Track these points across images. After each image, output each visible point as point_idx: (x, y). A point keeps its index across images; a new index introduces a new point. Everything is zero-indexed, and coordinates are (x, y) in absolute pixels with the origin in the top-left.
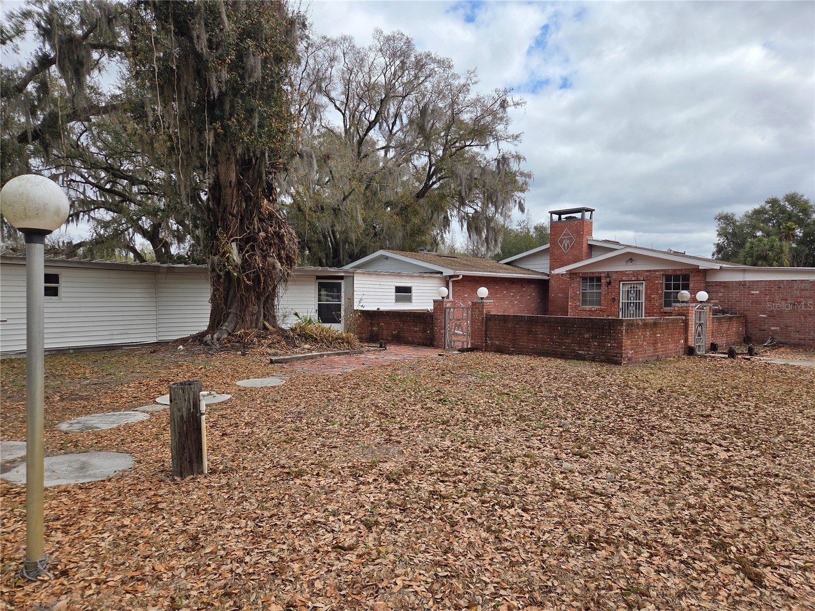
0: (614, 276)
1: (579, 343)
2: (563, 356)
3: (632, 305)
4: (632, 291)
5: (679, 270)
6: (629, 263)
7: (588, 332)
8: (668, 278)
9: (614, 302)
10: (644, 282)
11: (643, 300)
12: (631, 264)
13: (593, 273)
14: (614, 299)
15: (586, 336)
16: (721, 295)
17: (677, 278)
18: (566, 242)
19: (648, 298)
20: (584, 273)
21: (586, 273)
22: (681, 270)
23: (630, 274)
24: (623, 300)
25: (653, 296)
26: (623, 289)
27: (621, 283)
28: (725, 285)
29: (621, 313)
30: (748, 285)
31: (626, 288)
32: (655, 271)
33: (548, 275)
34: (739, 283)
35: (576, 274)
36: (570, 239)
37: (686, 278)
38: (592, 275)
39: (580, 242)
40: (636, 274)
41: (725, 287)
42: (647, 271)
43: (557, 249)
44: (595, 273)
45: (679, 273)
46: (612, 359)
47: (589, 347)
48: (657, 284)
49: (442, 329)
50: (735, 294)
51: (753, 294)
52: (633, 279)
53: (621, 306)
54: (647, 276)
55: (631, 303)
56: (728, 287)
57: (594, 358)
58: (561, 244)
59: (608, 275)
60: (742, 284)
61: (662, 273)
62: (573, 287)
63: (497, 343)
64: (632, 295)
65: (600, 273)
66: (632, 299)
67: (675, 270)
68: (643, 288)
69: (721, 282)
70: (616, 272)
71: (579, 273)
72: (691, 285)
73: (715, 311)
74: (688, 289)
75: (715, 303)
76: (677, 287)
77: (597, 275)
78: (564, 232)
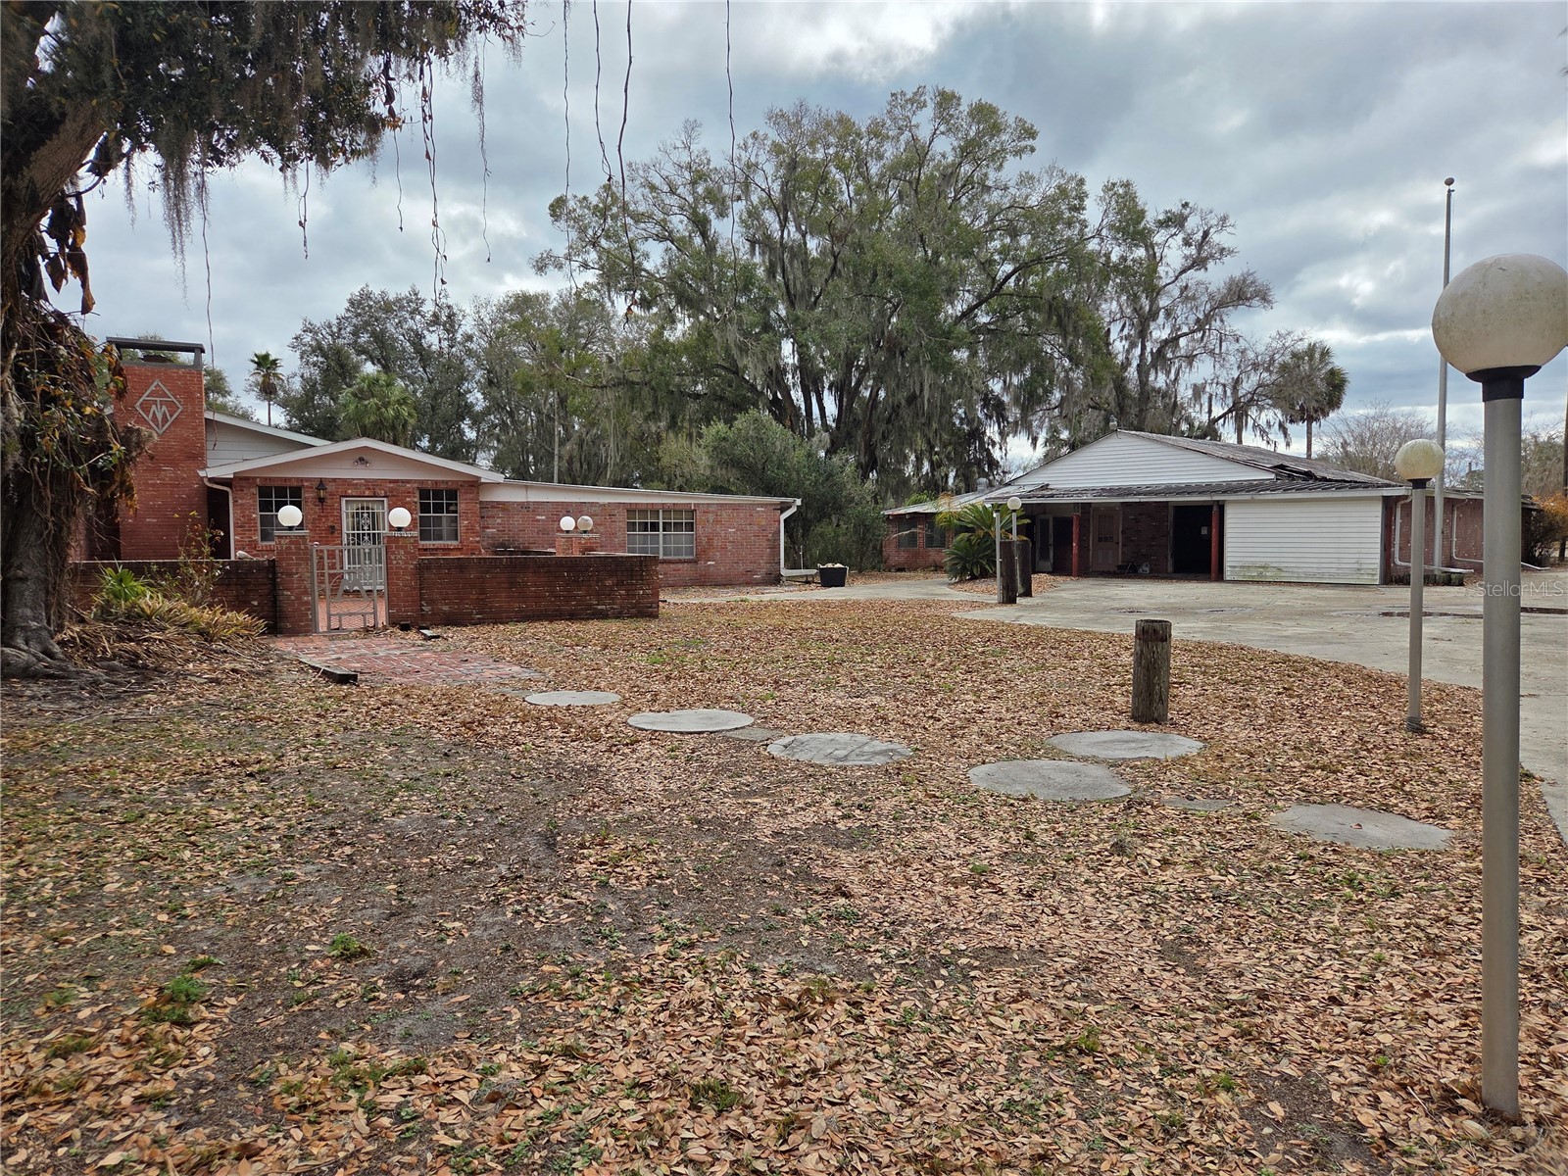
0: (330, 487)
1: (598, 594)
2: (572, 617)
3: (366, 538)
4: (365, 515)
5: (443, 482)
6: (360, 466)
7: (612, 576)
8: (424, 493)
9: (333, 533)
10: (385, 499)
11: (385, 529)
12: (363, 466)
13: (286, 479)
14: (333, 527)
15: (609, 583)
16: (499, 521)
17: (438, 494)
18: (159, 410)
20: (266, 479)
21: (270, 479)
22: (447, 482)
23: (361, 485)
24: (348, 529)
26: (346, 509)
27: (344, 500)
28: (504, 506)
29: (346, 553)
31: (354, 509)
32: (403, 481)
34: (521, 505)
35: (247, 479)
36: (171, 405)
37: (452, 495)
38: (283, 484)
40: (372, 484)
41: (503, 510)
42: (391, 481)
44: (290, 479)
45: (443, 486)
46: (646, 611)
47: (613, 599)
48: (409, 503)
49: (306, 593)
50: (517, 521)
51: (539, 520)
52: (367, 493)
53: (345, 541)
54: (391, 490)
55: (364, 534)
56: (508, 511)
57: (620, 613)
59: (321, 484)
60: (525, 506)
61: (416, 485)
62: (241, 504)
63: (446, 608)
64: (366, 521)
65: (302, 480)
66: (366, 528)
67: (436, 482)
68: (383, 510)
69: (498, 503)
70: (334, 480)
71: (254, 478)
72: (461, 506)
73: (493, 545)
74: (456, 512)
75: (492, 533)
76: (438, 508)
77: (295, 484)
78: (152, 388)
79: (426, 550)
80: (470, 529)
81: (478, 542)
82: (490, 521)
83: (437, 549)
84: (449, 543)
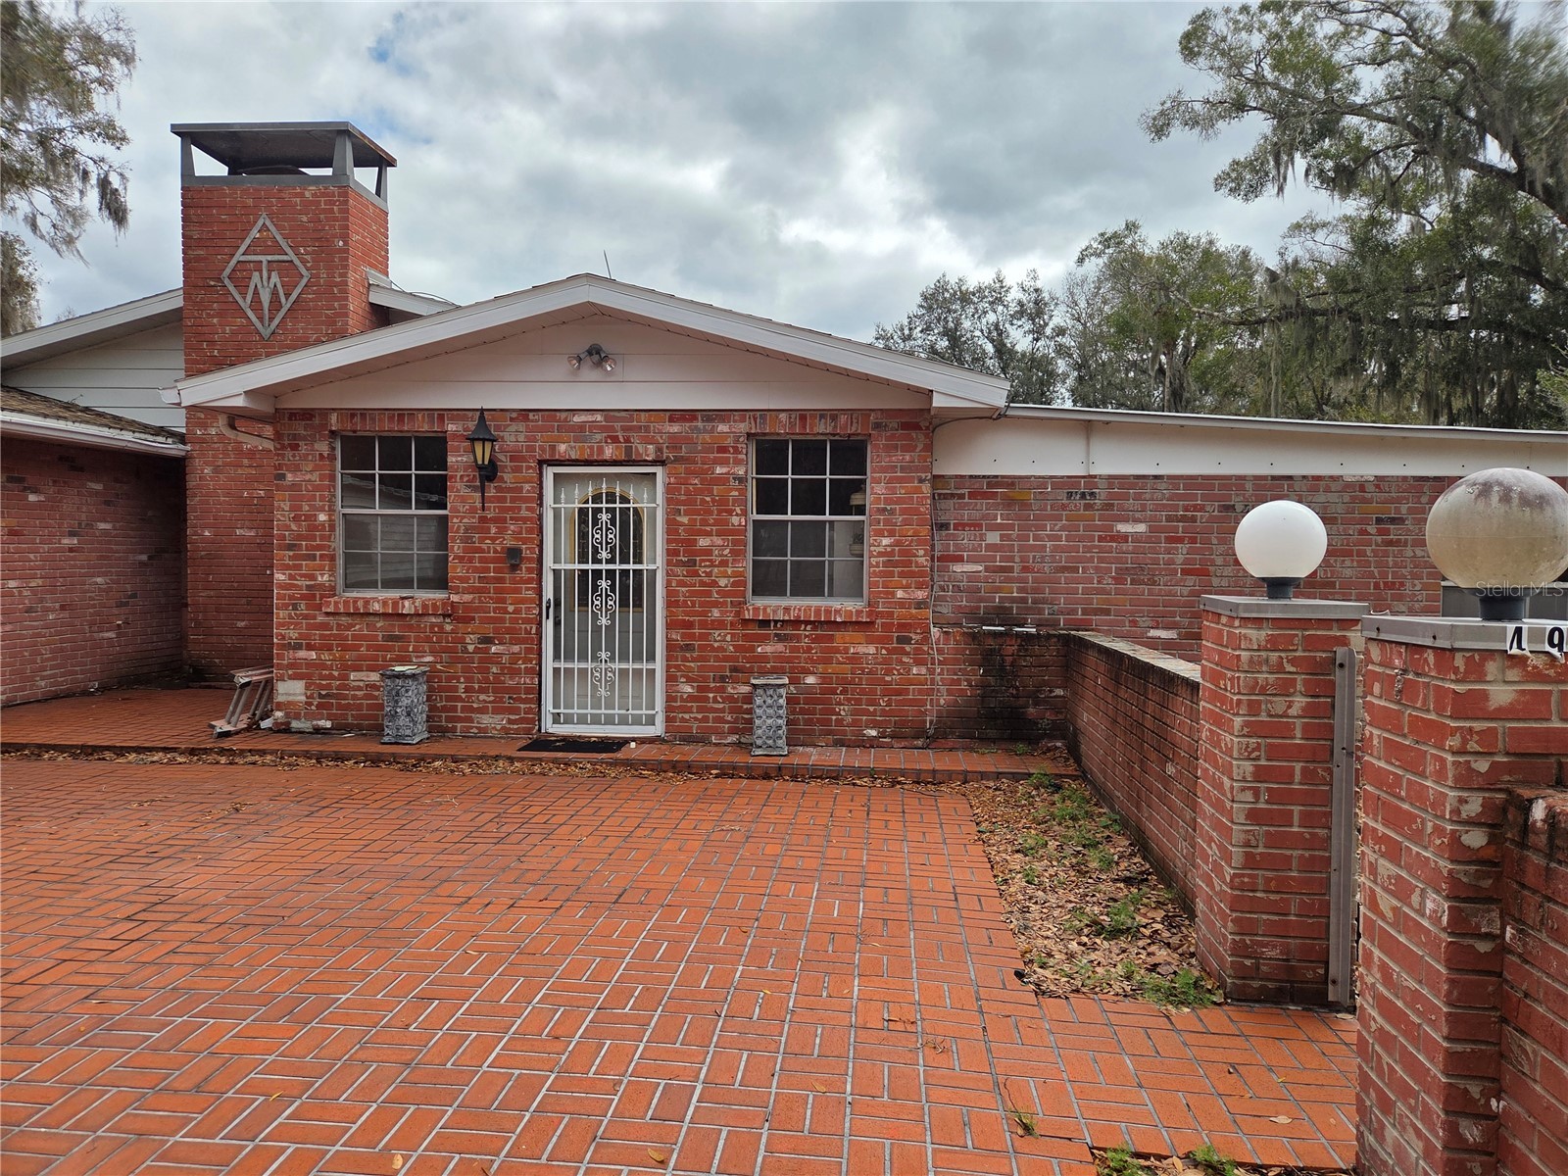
0: (513, 437)
3: (604, 584)
4: (604, 517)
5: (822, 414)
6: (589, 373)
8: (770, 453)
9: (514, 568)
10: (659, 470)
11: (655, 560)
12: (595, 374)
13: (402, 414)
14: (514, 554)
16: (993, 538)
17: (809, 453)
18: (264, 284)
19: (682, 551)
20: (352, 413)
21: (364, 412)
22: (833, 415)
23: (594, 427)
24: (557, 558)
25: (703, 542)
26: (558, 502)
27: (549, 473)
28: (1010, 492)
29: (549, 626)
30: (1102, 493)
31: (574, 500)
32: (712, 415)
33: (182, 438)
34: (1068, 484)
35: (307, 414)
36: (286, 269)
37: (851, 454)
38: (396, 428)
39: (331, 285)
40: (621, 424)
41: (1009, 502)
42: (675, 416)
43: (221, 314)
44: (412, 413)
45: (822, 428)
48: (722, 480)
50: (1052, 538)
51: (1124, 538)
52: (609, 452)
53: (548, 593)
54: (675, 442)
55: (597, 574)
56: (1025, 505)
58: (243, 288)
59: (484, 426)
60: (1079, 489)
61: (743, 427)
62: (295, 487)
64: (605, 536)
65: (442, 414)
66: (604, 555)
67: (803, 416)
68: (652, 502)
69: (994, 481)
70: (524, 414)
71: (325, 413)
72: (875, 492)
73: (972, 615)
74: (861, 510)
75: (972, 577)
76: (810, 499)
77: (424, 427)
78: (255, 233)
79: (765, 623)
80: (899, 562)
81: (920, 605)
82: (965, 538)
83: (796, 623)
84: (835, 604)
